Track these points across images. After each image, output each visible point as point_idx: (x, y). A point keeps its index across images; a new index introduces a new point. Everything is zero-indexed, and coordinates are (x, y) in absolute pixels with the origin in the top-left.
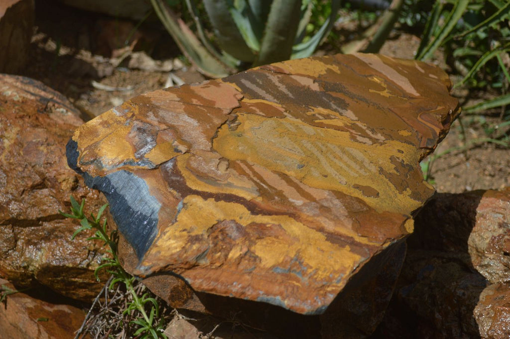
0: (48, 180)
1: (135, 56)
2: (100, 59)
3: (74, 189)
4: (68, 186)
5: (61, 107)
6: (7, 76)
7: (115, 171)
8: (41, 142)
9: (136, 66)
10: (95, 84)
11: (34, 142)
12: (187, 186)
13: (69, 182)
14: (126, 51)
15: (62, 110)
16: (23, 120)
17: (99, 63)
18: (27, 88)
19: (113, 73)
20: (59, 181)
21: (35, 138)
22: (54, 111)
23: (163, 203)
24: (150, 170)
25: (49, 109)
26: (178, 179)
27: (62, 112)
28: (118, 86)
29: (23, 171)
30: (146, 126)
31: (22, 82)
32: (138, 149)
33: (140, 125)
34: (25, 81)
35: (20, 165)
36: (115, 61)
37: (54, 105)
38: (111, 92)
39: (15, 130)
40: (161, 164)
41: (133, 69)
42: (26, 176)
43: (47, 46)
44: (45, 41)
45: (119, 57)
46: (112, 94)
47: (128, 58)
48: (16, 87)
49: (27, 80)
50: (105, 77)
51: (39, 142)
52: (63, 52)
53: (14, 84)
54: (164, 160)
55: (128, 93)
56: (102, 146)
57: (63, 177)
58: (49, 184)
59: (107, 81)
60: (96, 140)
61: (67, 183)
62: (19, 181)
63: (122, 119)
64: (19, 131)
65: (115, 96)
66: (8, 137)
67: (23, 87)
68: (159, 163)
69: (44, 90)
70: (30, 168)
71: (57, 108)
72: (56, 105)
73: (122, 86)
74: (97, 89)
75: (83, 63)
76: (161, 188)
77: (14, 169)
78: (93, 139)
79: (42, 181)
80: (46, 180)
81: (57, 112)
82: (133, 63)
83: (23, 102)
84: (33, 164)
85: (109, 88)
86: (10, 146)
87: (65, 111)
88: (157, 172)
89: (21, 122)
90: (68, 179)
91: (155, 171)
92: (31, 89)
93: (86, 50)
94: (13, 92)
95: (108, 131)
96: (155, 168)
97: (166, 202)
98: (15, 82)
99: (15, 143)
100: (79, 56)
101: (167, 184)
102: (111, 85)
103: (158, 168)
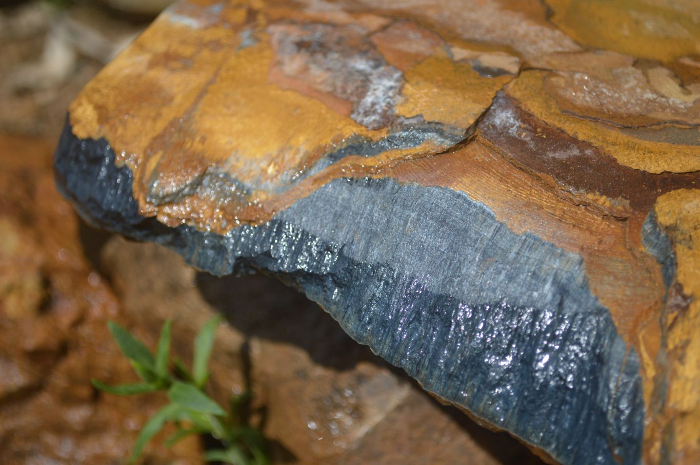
3: (45, 306)
7: (305, 188)
12: (626, 169)
23: (582, 249)
24: (448, 151)
26: (576, 152)
30: (318, 33)
32: (355, 99)
33: (296, 34)
40: (477, 122)
54: (479, 109)
56: (207, 123)
60: (169, 114)
63: (221, 33)
68: (472, 122)
76: (535, 199)
78: (159, 115)
88: (475, 151)
91: (469, 150)
95: (196, 79)
96: (465, 142)
97: (592, 241)
101: (550, 179)
103: (473, 139)
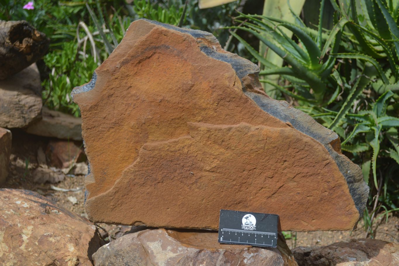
0: (58, 261)
1: (79, 165)
2: (54, 169)
4: (73, 263)
5: (54, 209)
6: (14, 190)
8: (50, 235)
9: (80, 172)
10: (54, 188)
11: (46, 235)
13: (73, 261)
14: (73, 162)
15: (55, 211)
16: (34, 220)
17: (54, 172)
18: (29, 197)
19: (65, 179)
20: (66, 261)
21: (45, 233)
22: (50, 212)
25: (47, 211)
27: (56, 212)
28: (70, 188)
29: (39, 256)
31: (25, 193)
34: (27, 193)
35: (36, 252)
36: (66, 170)
37: (50, 208)
38: (66, 192)
39: (30, 228)
41: (78, 175)
42: (41, 259)
43: (17, 163)
44: (15, 159)
45: (67, 167)
46: (67, 194)
47: (74, 168)
48: (23, 197)
49: (28, 192)
50: (59, 182)
51: (49, 234)
52: (30, 166)
53: (21, 195)
55: (79, 192)
57: (68, 258)
58: (58, 263)
59: (61, 185)
61: (71, 262)
62: (36, 263)
64: (33, 228)
65: (70, 196)
66: (25, 233)
67: (28, 197)
69: (41, 198)
70: (44, 253)
71: (52, 210)
72: (51, 208)
73: (73, 188)
74: (56, 191)
75: (43, 173)
77: (32, 255)
79: (53, 262)
80: (56, 261)
81: (52, 212)
82: (77, 170)
83: (30, 208)
84: (45, 251)
85: (64, 190)
86: (27, 239)
87: (57, 211)
89: (33, 222)
90: (72, 259)
92: (33, 198)
93: (44, 163)
94: (22, 201)
98: (21, 194)
99: (30, 237)
100: (39, 169)
102: (65, 187)
